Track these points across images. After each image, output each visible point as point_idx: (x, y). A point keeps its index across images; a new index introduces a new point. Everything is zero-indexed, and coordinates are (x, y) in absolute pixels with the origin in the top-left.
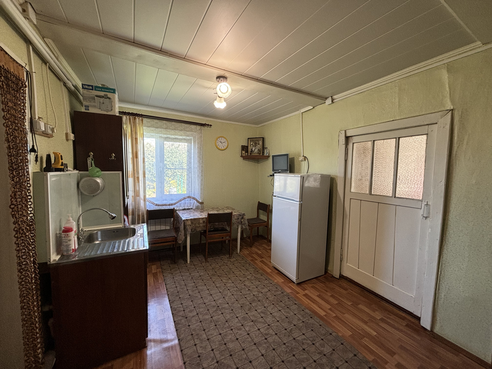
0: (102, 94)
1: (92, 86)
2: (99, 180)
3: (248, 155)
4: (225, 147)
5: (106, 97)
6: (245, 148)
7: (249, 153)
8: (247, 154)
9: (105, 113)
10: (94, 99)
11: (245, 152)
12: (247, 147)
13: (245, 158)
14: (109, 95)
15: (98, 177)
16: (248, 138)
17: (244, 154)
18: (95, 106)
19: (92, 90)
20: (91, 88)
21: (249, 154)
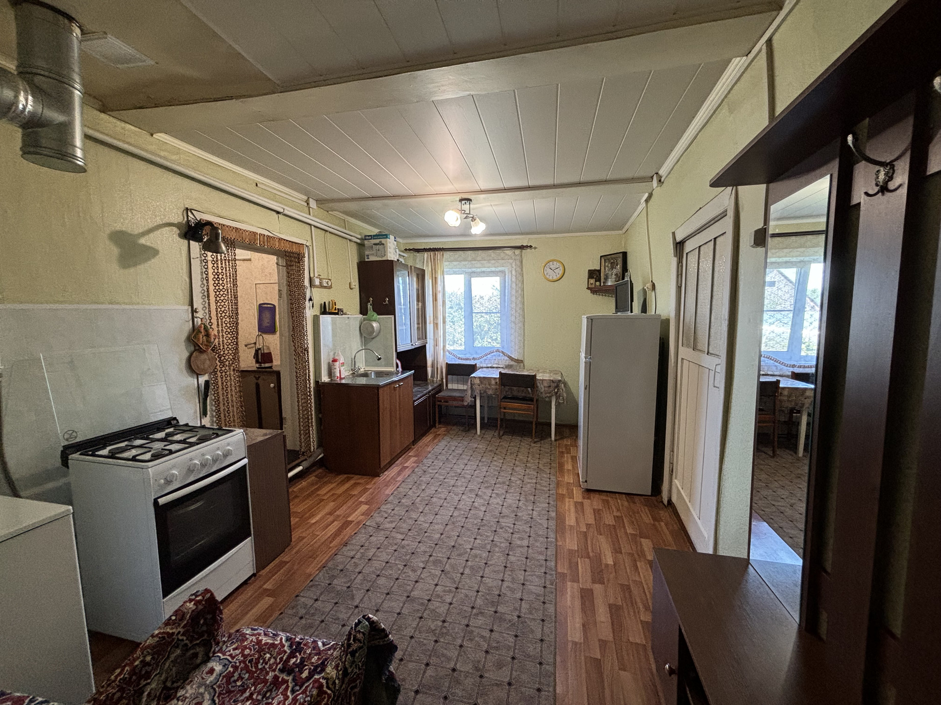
0: (377, 241)
1: (371, 236)
2: (375, 325)
3: (600, 285)
4: (559, 276)
5: (381, 244)
6: (594, 274)
7: (602, 280)
8: (598, 283)
9: (381, 259)
10: (372, 247)
11: (596, 281)
12: (599, 271)
13: (594, 291)
14: (383, 241)
15: (375, 321)
16: (601, 257)
17: (592, 284)
18: (373, 254)
19: (371, 239)
20: (370, 237)
21: (602, 284)
